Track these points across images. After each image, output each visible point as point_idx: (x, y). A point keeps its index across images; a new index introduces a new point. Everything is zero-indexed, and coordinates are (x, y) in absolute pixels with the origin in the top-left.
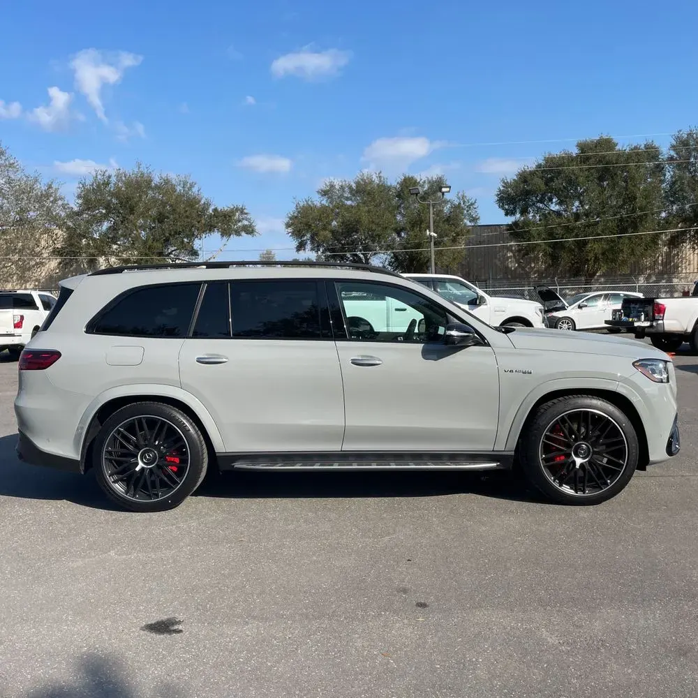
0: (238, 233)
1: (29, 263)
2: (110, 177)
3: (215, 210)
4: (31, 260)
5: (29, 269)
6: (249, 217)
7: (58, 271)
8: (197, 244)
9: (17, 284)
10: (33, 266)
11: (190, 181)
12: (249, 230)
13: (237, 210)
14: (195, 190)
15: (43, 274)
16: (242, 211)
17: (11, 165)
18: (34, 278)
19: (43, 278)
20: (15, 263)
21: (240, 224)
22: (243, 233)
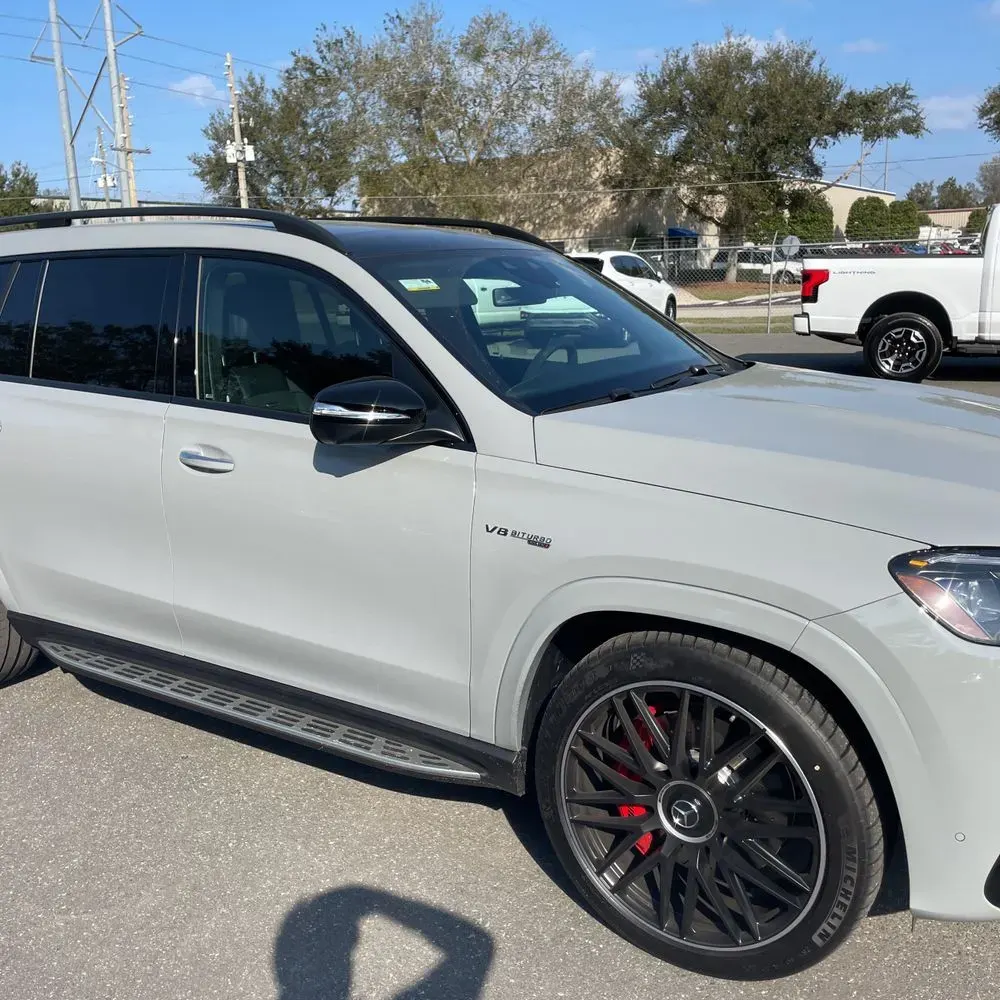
0: (891, 132)
1: (579, 201)
2: (686, 58)
3: (851, 95)
4: (582, 195)
5: (580, 209)
6: (914, 102)
7: (615, 211)
8: (819, 154)
9: (564, 231)
10: (585, 205)
11: (809, 50)
12: (913, 127)
13: (894, 92)
14: (815, 64)
15: (597, 216)
16: (903, 93)
17: (557, 56)
18: (585, 223)
19: (596, 222)
20: (562, 201)
21: (897, 116)
22: (900, 133)
